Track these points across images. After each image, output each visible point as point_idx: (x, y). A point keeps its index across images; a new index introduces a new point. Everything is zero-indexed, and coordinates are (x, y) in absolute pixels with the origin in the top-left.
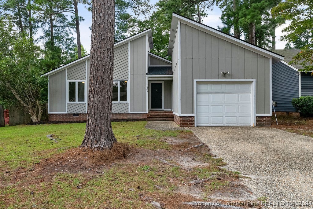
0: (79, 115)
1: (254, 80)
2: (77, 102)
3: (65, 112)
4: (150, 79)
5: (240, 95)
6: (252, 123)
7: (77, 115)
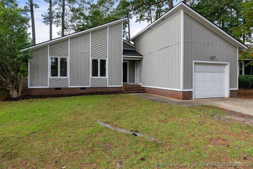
0: (62, 89)
1: (229, 63)
2: (59, 77)
3: (47, 86)
6: (227, 94)
7: (59, 89)
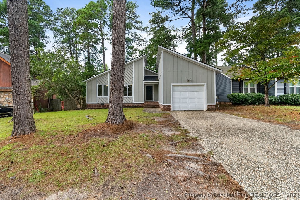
1: (206, 84)
2: (103, 97)
3: (96, 102)
4: (145, 83)
5: (198, 92)
6: (205, 108)
7: (103, 104)
